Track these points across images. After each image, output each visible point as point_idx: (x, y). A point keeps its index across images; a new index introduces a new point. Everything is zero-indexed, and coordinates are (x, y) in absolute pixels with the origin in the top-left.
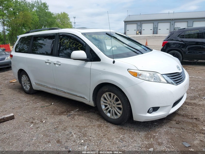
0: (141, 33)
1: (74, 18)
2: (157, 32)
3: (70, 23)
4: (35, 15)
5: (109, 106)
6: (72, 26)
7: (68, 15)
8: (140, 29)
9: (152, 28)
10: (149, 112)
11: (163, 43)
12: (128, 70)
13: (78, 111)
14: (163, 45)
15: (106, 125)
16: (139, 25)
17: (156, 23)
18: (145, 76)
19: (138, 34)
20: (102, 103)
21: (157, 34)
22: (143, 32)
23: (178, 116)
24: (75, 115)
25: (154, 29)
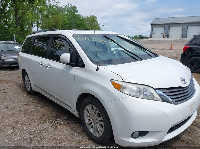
0: (168, 36)
1: (103, 21)
2: (186, 35)
3: (98, 25)
4: (66, 18)
5: (91, 121)
6: (100, 28)
7: (97, 18)
8: (168, 33)
9: (181, 32)
10: (132, 136)
11: (184, 47)
12: (112, 80)
13: (65, 120)
14: (184, 50)
15: (86, 142)
16: (166, 29)
17: (185, 26)
18: (131, 90)
19: (165, 37)
20: (85, 115)
21: (186, 37)
22: (170, 35)
23: (181, 142)
24: (60, 124)
25: (182, 33)
